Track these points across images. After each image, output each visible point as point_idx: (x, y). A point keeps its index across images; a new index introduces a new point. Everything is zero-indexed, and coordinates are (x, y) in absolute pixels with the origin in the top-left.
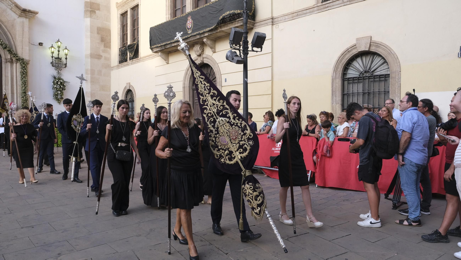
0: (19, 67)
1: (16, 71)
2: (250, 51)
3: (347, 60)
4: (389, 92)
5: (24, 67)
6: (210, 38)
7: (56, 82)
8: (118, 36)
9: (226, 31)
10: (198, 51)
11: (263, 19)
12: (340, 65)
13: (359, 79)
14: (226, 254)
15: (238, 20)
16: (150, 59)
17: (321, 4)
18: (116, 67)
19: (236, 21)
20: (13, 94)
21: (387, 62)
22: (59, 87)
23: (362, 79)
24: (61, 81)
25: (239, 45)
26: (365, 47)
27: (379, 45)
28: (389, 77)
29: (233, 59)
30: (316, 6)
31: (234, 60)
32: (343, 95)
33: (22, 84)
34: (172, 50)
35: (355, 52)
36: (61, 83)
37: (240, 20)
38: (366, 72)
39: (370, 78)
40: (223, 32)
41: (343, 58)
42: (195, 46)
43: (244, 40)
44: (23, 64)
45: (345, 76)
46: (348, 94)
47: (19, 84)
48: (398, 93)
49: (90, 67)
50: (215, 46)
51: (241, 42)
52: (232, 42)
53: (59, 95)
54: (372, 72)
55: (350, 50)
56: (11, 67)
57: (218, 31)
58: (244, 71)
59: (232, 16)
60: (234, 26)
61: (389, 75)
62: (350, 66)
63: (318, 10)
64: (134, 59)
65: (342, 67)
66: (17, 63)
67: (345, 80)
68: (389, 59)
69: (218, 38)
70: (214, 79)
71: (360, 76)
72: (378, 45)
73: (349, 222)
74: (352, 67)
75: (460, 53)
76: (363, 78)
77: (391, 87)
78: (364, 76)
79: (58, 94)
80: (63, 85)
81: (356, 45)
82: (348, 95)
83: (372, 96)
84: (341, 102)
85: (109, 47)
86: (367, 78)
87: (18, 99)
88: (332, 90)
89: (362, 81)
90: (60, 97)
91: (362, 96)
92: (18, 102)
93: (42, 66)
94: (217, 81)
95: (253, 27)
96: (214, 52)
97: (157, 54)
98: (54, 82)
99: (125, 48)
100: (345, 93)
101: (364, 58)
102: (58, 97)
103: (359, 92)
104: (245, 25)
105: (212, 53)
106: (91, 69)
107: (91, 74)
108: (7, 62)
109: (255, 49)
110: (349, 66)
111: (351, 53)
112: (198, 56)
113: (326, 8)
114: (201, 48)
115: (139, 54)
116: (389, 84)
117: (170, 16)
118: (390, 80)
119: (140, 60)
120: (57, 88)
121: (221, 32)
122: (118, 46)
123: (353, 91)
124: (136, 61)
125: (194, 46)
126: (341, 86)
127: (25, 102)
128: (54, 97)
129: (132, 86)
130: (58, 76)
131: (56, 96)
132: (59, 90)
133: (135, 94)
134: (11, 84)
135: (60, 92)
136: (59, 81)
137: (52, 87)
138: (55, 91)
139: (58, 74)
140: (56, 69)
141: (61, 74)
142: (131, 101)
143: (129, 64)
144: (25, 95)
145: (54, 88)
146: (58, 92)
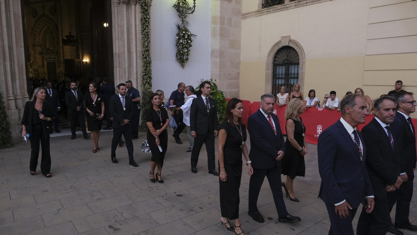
0: (140, 11)
1: (134, 17)
5: (147, 11)
7: (182, 35)
18: (254, 14)
20: (129, 53)
22: (186, 42)
24: (189, 33)
33: (144, 38)
36: (188, 35)
44: (145, 6)
47: (139, 38)
49: (219, 13)
53: (186, 54)
56: (127, 11)
66: (136, 4)
79: (184, 52)
80: (190, 40)
87: (138, 61)
90: (186, 57)
92: (138, 65)
93: (162, 10)
98: (178, 35)
102: (184, 57)
106: (220, 16)
107: (220, 24)
108: (119, 3)
120: (183, 44)
127: (149, 65)
128: (178, 57)
129: (294, 40)
130: (183, 25)
131: (181, 56)
132: (185, 47)
133: (303, 53)
134: (127, 38)
135: (187, 49)
136: (186, 34)
137: (176, 42)
138: (180, 48)
139: (183, 23)
140: (180, 16)
141: (187, 23)
142: (287, 63)
143: (290, 7)
144: (148, 55)
145: (179, 44)
146: (184, 50)
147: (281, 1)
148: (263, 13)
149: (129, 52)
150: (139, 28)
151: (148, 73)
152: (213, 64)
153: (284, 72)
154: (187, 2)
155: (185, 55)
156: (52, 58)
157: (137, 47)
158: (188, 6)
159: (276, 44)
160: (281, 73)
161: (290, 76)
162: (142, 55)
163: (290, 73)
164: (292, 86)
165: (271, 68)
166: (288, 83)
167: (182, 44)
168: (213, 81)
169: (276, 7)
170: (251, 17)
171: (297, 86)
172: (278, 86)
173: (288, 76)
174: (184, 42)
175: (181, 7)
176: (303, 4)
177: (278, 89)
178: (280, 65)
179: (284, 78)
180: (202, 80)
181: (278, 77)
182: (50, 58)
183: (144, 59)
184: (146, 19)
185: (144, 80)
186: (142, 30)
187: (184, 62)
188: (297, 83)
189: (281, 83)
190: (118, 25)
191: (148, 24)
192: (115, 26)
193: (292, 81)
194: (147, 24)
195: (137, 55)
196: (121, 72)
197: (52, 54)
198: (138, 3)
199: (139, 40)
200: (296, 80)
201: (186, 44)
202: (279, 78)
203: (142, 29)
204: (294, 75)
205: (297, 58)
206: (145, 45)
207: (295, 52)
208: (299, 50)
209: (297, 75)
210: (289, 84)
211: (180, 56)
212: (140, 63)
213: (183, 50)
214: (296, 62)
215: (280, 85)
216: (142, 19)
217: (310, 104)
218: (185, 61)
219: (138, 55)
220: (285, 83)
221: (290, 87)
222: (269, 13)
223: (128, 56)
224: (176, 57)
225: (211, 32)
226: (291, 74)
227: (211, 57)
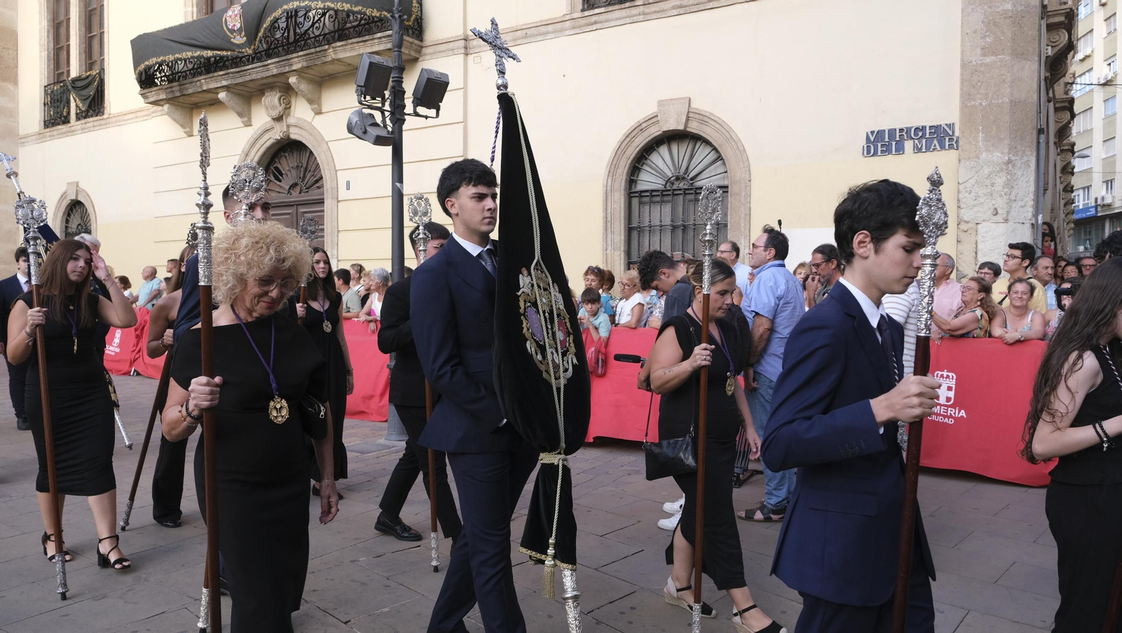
2: (409, 115)
3: (638, 149)
4: (726, 226)
6: (307, 75)
8: (41, 52)
9: (350, 62)
10: (274, 108)
11: (442, 40)
12: (622, 161)
13: (663, 195)
14: (346, 623)
15: (379, 35)
16: (139, 120)
17: (579, 14)
18: (34, 137)
19: (374, 39)
21: (722, 159)
23: (670, 195)
25: (380, 99)
26: (678, 123)
27: (706, 119)
28: (727, 192)
29: (365, 132)
30: (568, 17)
31: (368, 134)
32: (629, 230)
34: (203, 100)
35: (655, 131)
37: (384, 37)
38: (678, 179)
39: (687, 192)
40: (342, 62)
41: (628, 145)
42: (266, 94)
43: (393, 87)
45: (633, 186)
46: (640, 227)
48: (745, 229)
50: (319, 98)
51: (385, 92)
52: (363, 89)
54: (692, 179)
55: (644, 125)
57: (327, 60)
58: (392, 164)
59: (364, 25)
60: (371, 51)
61: (727, 187)
62: (644, 163)
63: (574, 28)
64: (91, 119)
65: (628, 166)
67: (634, 195)
68: (726, 152)
69: (327, 78)
70: (317, 181)
71: (665, 187)
72: (704, 118)
73: (639, 521)
74: (648, 165)
75: (865, 146)
76: (673, 192)
77: (731, 214)
78: (675, 187)
81: (657, 116)
82: (640, 230)
83: (691, 233)
84: (625, 247)
85: (14, 80)
86: (681, 192)
88: (604, 218)
89: (670, 198)
91: (670, 233)
94: (325, 187)
95: (418, 56)
96: (319, 112)
97: (159, 108)
99: (61, 87)
100: (634, 225)
101: (674, 147)
103: (663, 224)
104: (396, 49)
105: (313, 114)
109: (421, 110)
110: (642, 163)
111: (646, 134)
112: (274, 119)
113: (592, 24)
114: (284, 99)
115: (106, 104)
116: (727, 208)
117: (195, 9)
118: (729, 200)
119: (108, 121)
121: (336, 62)
122: (41, 80)
123: (650, 222)
124: (96, 124)
125: (263, 94)
126: (625, 210)
129: (82, 188)
143: (76, 130)
147: (66, 121)
148: (46, 137)
159: (63, 196)
169: (63, 128)
170: (31, 143)
208: (90, 208)
222: (52, 138)
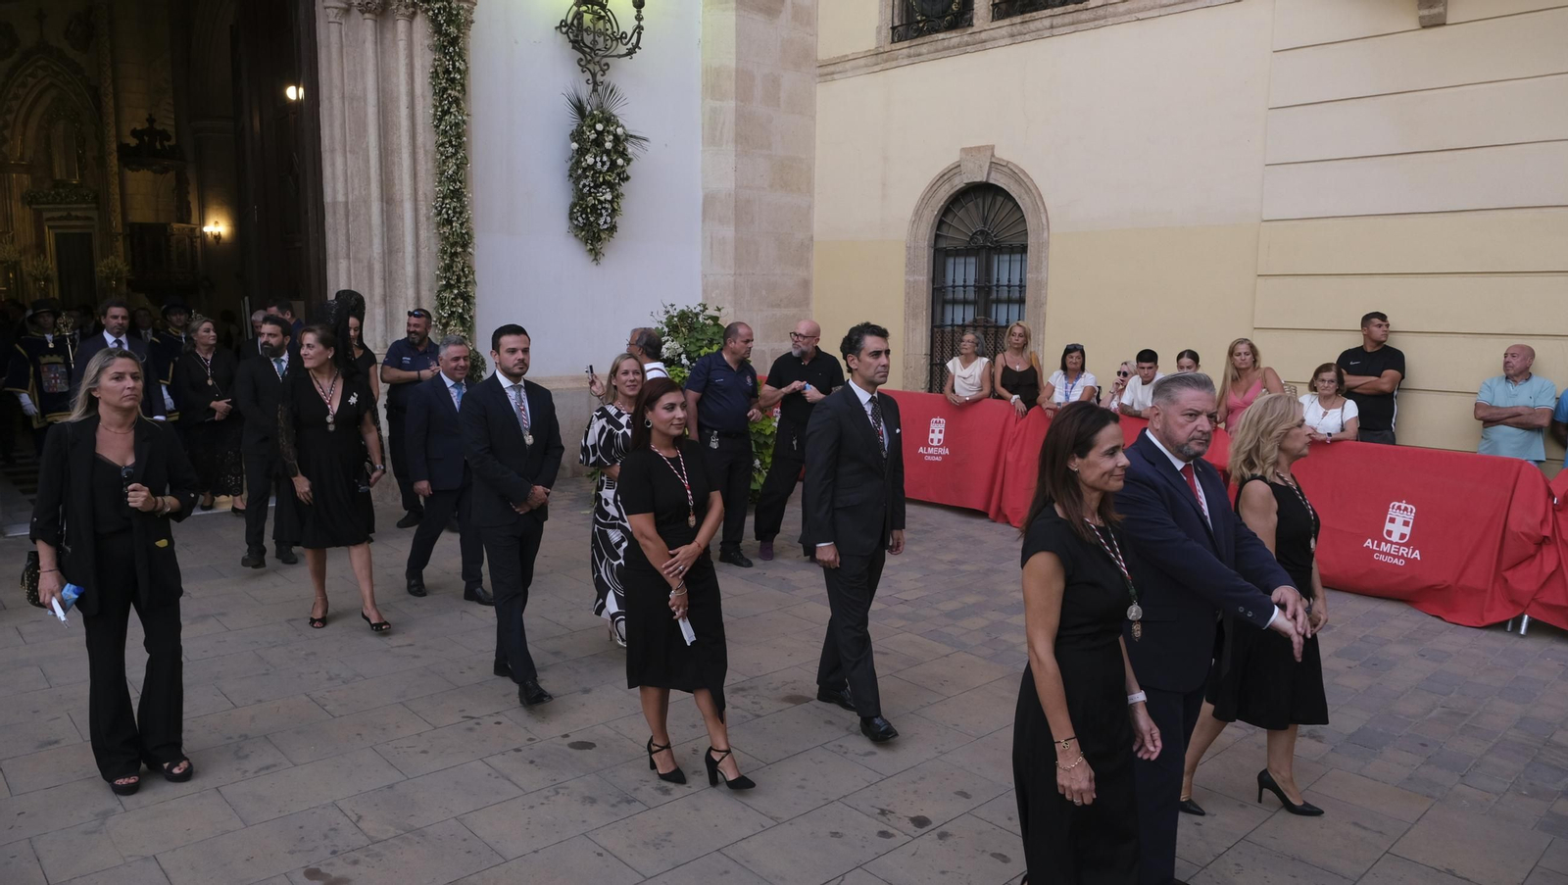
0: (427, 42)
1: (407, 64)
5: (454, 41)
7: (593, 136)
18: (862, 62)
20: (387, 203)
22: (608, 164)
24: (620, 131)
33: (443, 144)
36: (617, 139)
44: (449, 22)
47: (424, 146)
49: (733, 57)
53: (606, 209)
56: (376, 42)
64: (1048, 12)
66: (414, 14)
79: (600, 202)
80: (623, 154)
87: (423, 234)
90: (609, 219)
92: (424, 251)
93: (516, 42)
98: (577, 136)
102: (601, 221)
106: (737, 71)
107: (736, 97)
119: (1101, 12)
120: (596, 172)
127: (459, 250)
128: (577, 219)
129: (1008, 162)
130: (594, 101)
131: (587, 215)
132: (605, 182)
133: (1042, 211)
134: (380, 143)
135: (612, 191)
136: (608, 132)
137: (570, 163)
138: (584, 186)
139: (595, 90)
140: (583, 63)
141: (612, 91)
142: (983, 247)
143: (994, 39)
144: (458, 210)
145: (580, 172)
146: (598, 192)
147: (960, 19)
148: (897, 59)
149: (388, 199)
150: (424, 107)
151: (458, 280)
152: (712, 248)
153: (971, 281)
154: (609, 13)
155: (603, 211)
156: (77, 218)
157: (419, 179)
158: (615, 29)
159: (945, 177)
160: (962, 283)
161: (994, 296)
162: (434, 211)
163: (995, 283)
164: (1000, 329)
165: (926, 265)
166: (987, 322)
167: (593, 169)
168: (707, 312)
169: (944, 39)
170: (849, 74)
171: (1018, 330)
172: (953, 330)
173: (985, 294)
174: (602, 163)
175: (586, 30)
176: (1038, 30)
177: (953, 340)
178: (957, 253)
179: (975, 303)
180: (669, 308)
181: (950, 296)
182: (69, 217)
183: (444, 225)
184: (449, 73)
185: (442, 306)
186: (435, 115)
187: (599, 239)
188: (1020, 322)
189: (964, 320)
190: (343, 93)
191: (459, 91)
192: (330, 99)
193: (1001, 314)
194: (457, 94)
195: (416, 210)
196: (355, 274)
197: (76, 202)
198: (419, 11)
199: (426, 155)
200: (1015, 308)
201: (608, 171)
202: (954, 302)
203: (436, 111)
204: (1009, 292)
205: (1020, 228)
206: (445, 171)
207: (1011, 205)
208: (1027, 199)
209: (1020, 292)
210: (991, 322)
211: (584, 216)
212: (430, 242)
213: (595, 194)
214: (1016, 242)
215: (958, 326)
216: (435, 75)
217: (1067, 396)
218: (603, 236)
219: (423, 211)
220: (975, 320)
221: (996, 335)
222: (917, 59)
223: (382, 214)
224: (571, 219)
225: (703, 128)
226: (998, 286)
227: (703, 221)
